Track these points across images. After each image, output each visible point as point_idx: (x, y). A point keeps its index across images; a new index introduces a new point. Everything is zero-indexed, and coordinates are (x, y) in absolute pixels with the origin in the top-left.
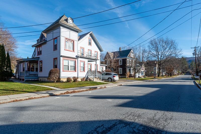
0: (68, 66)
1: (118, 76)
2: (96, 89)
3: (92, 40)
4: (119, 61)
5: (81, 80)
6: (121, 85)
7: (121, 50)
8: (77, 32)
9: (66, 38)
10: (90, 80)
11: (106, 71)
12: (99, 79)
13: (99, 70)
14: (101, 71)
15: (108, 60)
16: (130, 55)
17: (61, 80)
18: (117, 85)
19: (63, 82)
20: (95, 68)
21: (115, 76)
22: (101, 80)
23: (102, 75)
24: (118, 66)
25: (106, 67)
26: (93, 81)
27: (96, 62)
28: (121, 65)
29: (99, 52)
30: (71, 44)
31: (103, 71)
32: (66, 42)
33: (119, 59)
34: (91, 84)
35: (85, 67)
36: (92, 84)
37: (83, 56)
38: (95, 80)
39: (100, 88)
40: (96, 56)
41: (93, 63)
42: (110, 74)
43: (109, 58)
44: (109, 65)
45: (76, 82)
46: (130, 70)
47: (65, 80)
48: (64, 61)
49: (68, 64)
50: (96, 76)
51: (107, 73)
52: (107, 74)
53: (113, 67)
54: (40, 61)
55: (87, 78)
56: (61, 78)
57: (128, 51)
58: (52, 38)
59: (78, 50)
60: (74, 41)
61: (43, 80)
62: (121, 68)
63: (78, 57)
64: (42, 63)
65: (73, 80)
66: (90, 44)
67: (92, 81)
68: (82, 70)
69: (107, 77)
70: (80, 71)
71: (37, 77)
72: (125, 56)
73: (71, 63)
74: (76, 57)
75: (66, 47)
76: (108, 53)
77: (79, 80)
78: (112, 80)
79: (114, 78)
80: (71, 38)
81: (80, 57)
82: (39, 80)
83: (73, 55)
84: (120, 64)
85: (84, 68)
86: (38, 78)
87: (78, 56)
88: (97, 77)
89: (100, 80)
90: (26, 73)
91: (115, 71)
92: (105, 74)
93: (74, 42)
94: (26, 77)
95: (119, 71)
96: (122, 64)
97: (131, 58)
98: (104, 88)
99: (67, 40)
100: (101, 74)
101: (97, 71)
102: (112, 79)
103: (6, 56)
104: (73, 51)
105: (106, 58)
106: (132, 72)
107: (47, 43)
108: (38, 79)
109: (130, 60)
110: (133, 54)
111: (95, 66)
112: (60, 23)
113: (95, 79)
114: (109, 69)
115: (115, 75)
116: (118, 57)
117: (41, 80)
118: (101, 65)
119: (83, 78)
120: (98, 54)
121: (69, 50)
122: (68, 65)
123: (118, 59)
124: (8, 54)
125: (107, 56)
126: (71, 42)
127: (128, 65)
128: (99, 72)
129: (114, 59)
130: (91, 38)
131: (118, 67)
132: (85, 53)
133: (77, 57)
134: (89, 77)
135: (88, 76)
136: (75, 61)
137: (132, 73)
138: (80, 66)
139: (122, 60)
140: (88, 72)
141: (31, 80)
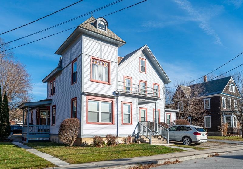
0: (98, 113)
1: (206, 132)
2: (154, 165)
3: (147, 62)
4: (203, 101)
5: (124, 142)
6: (217, 155)
7: (206, 81)
8: (116, 45)
9: (93, 58)
10: (143, 141)
11: (177, 122)
12: (162, 139)
13: (162, 120)
14: (166, 122)
15: (181, 100)
16: (227, 89)
17: (83, 142)
18: (207, 155)
19: (86, 145)
20: (155, 117)
21: (199, 132)
22: (167, 140)
23: (170, 130)
24: (202, 111)
25: (177, 113)
26: (150, 143)
27: (155, 103)
28: (208, 110)
29: (162, 85)
30: (104, 69)
31: (170, 123)
32: (93, 65)
33: (204, 97)
34: (143, 151)
35: (133, 114)
36: (146, 151)
37: (130, 92)
38: (154, 142)
39: (165, 163)
40: (155, 91)
41: (150, 107)
42: (186, 129)
43: (182, 97)
44: (183, 109)
45: (112, 146)
46: (228, 120)
47: (90, 142)
48: (90, 102)
49: (98, 110)
50: (156, 132)
51: (179, 127)
52: (179, 129)
53: (192, 114)
54: (53, 106)
55: (138, 136)
56: (82, 137)
57: (223, 82)
58: (70, 62)
59: (117, 81)
60: (109, 63)
61: (56, 141)
62: (208, 117)
63: (118, 94)
64: (55, 109)
65: (106, 142)
66: (143, 69)
67: (147, 143)
68: (127, 121)
69: (180, 135)
70: (123, 124)
71: (48, 134)
72: (216, 91)
73: (104, 107)
74: (113, 95)
75: (93, 75)
76: (179, 88)
77: (120, 141)
78: (191, 141)
79: (198, 136)
80: (104, 58)
81: (123, 95)
82: (51, 140)
83: (108, 90)
84: (206, 107)
85: (130, 117)
86: (50, 136)
87: (117, 92)
88: (158, 134)
89: (165, 140)
90: (29, 127)
91: (196, 121)
92: (175, 129)
93: (109, 65)
94: (29, 134)
95: (204, 123)
96: (210, 108)
97: (231, 94)
98: (174, 163)
99: (96, 61)
100: (167, 128)
101: (157, 123)
102: (193, 140)
103: (3, 99)
104: (108, 83)
105: (175, 96)
106: (235, 123)
107: (63, 71)
108: (50, 138)
109: (228, 99)
110: (234, 86)
111: (155, 112)
112: (80, 28)
113: (154, 139)
114: (183, 118)
115: (197, 129)
116: (202, 94)
117: (53, 140)
118: (166, 110)
119: (128, 136)
120: (160, 89)
121: (99, 81)
122: (96, 111)
123: (201, 97)
124: (5, 96)
125: (178, 92)
126: (103, 64)
127: (225, 108)
128: (163, 125)
129: (194, 99)
130: (145, 58)
131: (202, 114)
132: (133, 86)
133: (116, 94)
134: (140, 135)
135: (138, 134)
136: (112, 103)
137: (235, 125)
138: (122, 113)
139: (209, 99)
140: (138, 125)
141: (37, 139)
